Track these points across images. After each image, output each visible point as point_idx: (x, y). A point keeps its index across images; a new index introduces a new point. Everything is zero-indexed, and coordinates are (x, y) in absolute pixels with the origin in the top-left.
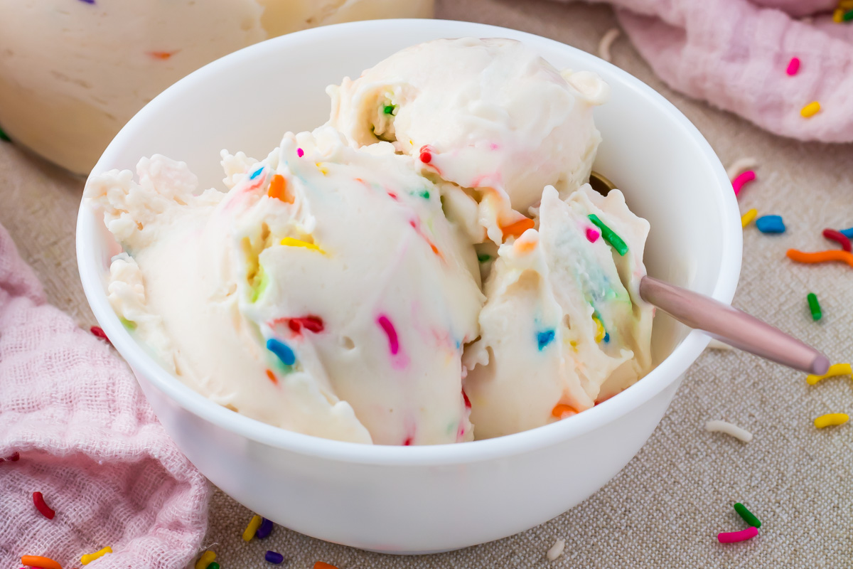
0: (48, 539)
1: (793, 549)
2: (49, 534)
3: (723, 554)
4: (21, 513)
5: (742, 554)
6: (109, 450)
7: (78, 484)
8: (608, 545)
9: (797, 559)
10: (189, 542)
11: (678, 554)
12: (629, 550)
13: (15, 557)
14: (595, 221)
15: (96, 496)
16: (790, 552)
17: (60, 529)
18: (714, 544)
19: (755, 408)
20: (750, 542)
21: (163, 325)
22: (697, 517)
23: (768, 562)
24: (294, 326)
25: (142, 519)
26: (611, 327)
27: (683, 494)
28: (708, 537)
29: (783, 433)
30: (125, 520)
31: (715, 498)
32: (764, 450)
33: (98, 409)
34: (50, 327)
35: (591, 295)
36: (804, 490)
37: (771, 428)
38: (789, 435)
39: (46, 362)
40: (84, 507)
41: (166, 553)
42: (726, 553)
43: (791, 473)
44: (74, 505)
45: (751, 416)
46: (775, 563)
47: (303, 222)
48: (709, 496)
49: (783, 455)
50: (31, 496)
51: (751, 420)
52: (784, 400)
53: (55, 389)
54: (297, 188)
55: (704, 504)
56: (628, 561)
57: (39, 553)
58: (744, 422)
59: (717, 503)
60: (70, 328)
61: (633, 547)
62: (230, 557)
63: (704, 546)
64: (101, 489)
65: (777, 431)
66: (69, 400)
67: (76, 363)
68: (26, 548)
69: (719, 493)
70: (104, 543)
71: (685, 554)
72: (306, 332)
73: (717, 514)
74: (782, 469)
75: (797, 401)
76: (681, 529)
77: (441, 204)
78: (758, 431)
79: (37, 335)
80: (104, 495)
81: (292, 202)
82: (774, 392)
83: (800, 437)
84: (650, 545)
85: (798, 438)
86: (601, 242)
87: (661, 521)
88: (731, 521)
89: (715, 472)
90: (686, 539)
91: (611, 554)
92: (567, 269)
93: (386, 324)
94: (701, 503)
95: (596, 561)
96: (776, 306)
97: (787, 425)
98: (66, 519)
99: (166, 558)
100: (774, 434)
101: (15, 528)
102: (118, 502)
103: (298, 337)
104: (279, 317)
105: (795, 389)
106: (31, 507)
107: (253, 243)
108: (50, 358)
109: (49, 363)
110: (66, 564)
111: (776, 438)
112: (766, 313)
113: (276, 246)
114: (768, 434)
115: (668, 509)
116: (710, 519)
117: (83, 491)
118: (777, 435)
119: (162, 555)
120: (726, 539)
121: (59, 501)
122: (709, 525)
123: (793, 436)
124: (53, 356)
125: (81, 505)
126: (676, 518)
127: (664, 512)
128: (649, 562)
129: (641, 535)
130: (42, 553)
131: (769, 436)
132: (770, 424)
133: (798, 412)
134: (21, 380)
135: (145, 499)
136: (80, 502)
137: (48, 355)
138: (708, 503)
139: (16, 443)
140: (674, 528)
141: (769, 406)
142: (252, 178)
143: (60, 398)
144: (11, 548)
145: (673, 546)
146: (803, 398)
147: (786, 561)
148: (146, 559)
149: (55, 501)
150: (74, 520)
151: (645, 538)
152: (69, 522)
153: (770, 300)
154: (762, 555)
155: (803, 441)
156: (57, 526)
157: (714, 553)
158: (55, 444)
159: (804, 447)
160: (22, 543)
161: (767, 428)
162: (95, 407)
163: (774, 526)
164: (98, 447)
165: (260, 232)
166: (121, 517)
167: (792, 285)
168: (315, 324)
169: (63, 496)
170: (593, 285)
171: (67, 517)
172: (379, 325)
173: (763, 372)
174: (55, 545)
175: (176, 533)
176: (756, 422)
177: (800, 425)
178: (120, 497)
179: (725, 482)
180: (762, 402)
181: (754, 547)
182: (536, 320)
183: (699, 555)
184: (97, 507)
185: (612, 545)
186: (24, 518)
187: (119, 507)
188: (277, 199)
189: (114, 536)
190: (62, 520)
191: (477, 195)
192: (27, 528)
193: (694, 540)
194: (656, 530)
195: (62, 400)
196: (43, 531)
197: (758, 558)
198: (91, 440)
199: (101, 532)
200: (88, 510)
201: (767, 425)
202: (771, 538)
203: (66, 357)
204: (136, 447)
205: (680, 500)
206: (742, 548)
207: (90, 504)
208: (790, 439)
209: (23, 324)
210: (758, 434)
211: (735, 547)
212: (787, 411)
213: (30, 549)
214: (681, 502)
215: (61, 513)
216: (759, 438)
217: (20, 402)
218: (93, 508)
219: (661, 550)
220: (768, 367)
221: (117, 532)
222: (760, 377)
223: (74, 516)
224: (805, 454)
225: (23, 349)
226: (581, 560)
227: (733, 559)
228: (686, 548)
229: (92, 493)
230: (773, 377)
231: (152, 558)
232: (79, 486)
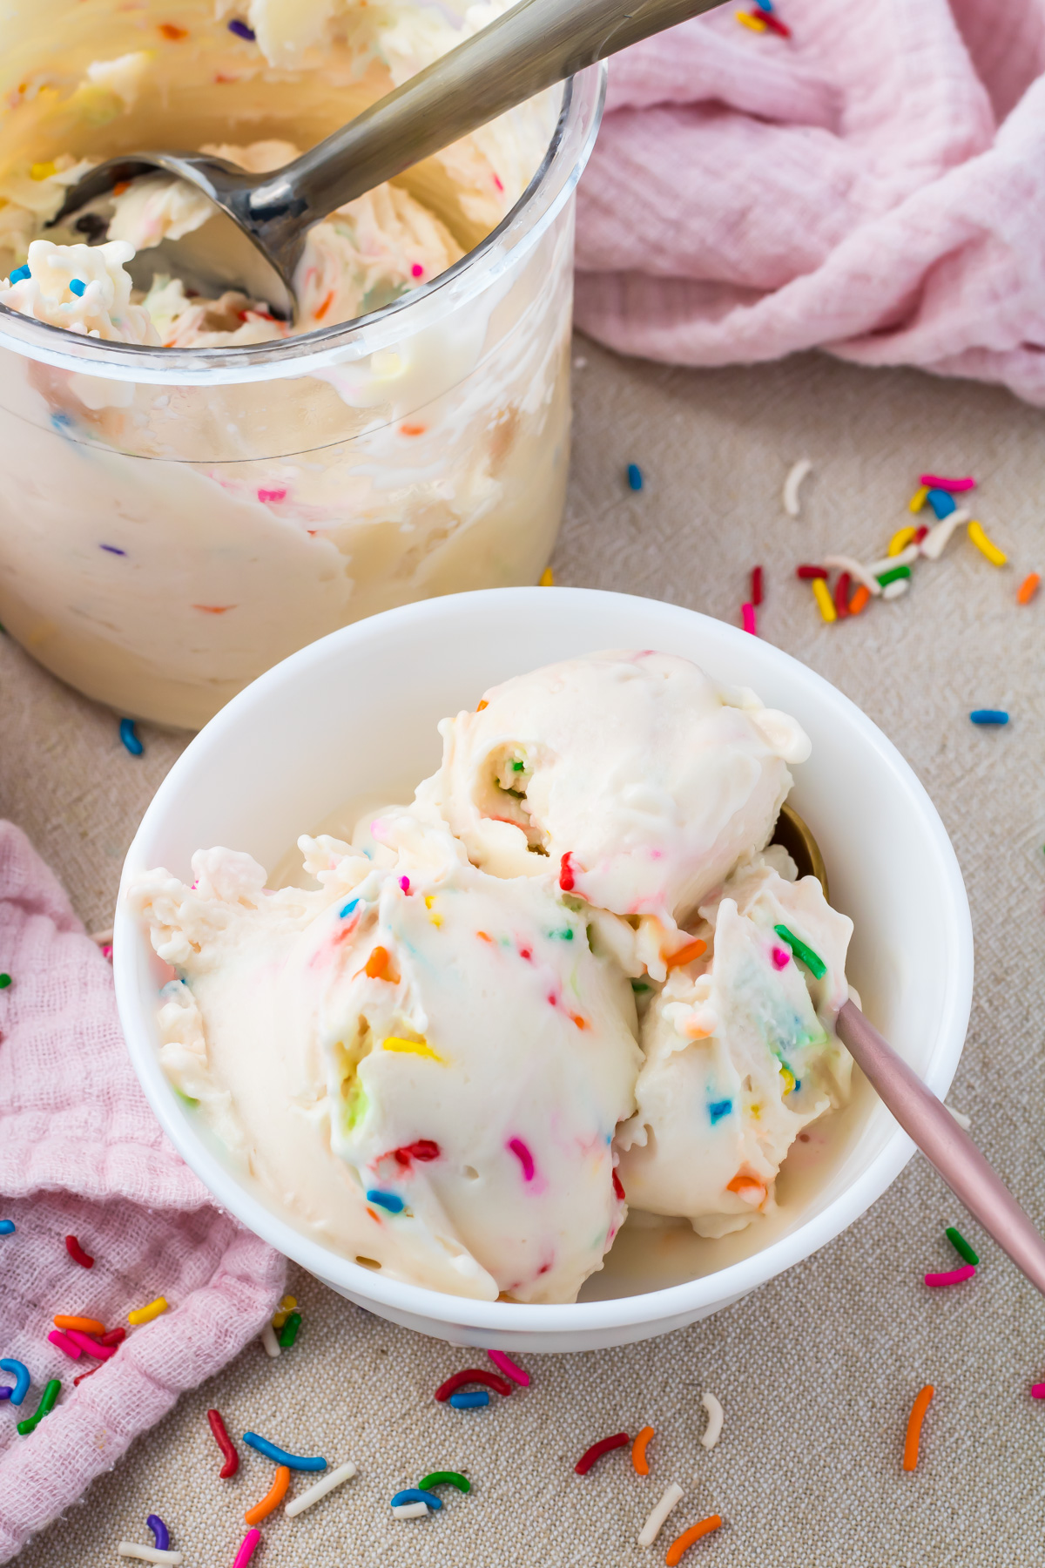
0: (87, 1293)
1: (1018, 1294)
2: (87, 1287)
3: (931, 1301)
4: (52, 1263)
5: (954, 1301)
6: (161, 1199)
7: (121, 1215)
8: (787, 1286)
9: (1023, 1310)
10: (263, 1303)
11: (874, 1300)
12: (813, 1293)
13: (45, 1312)
14: (786, 935)
15: (144, 1232)
16: (1014, 1299)
17: (101, 1279)
18: (919, 1286)
19: (975, 1074)
20: (964, 1283)
21: (234, 1105)
22: (899, 1245)
23: (987, 1314)
24: (402, 1157)
25: (203, 1259)
26: (801, 1072)
27: (882, 1208)
28: (912, 1275)
29: (1010, 1113)
30: (182, 1257)
31: (922, 1215)
32: (985, 1141)
33: (144, 1112)
34: (79, 979)
35: (778, 1044)
36: (1034, 1204)
37: (994, 1107)
38: (1017, 1117)
39: (76, 1039)
40: (130, 1249)
41: (234, 1319)
42: (934, 1300)
43: (1019, 1177)
44: (118, 1246)
45: (971, 1087)
46: (995, 1316)
47: (411, 1015)
48: (915, 1211)
49: (1010, 1149)
50: (63, 1239)
51: (969, 1094)
52: (1012, 1061)
53: (88, 1082)
54: (404, 964)
55: (908, 1224)
56: (812, 1311)
57: (75, 1310)
58: (960, 1097)
59: (924, 1223)
60: (105, 980)
61: (818, 1289)
62: (314, 1300)
63: (906, 1289)
64: (150, 1223)
65: (1002, 1111)
66: (106, 1097)
67: (114, 1044)
68: (59, 1303)
69: (927, 1207)
70: (157, 1287)
71: (883, 1300)
72: (417, 1164)
73: (924, 1239)
74: (1007, 1171)
75: (1028, 1064)
76: (878, 1262)
77: (588, 943)
78: (979, 1111)
79: (63, 990)
80: (154, 1231)
81: (397, 982)
82: (1000, 1048)
83: (1031, 1120)
84: (840, 1286)
85: (1029, 1122)
86: (792, 967)
87: (853, 1249)
88: (941, 1251)
89: (923, 1174)
90: (885, 1278)
91: (790, 1300)
92: (748, 1016)
93: (519, 1149)
94: (904, 1222)
95: (772, 1310)
96: (1004, 910)
97: (1015, 1101)
98: (108, 1266)
99: (236, 1325)
100: (998, 1115)
101: (44, 1280)
102: (172, 1236)
103: (407, 1173)
104: (382, 1153)
105: (1025, 1044)
106: (63, 1254)
107: (348, 1046)
108: (81, 1033)
109: (79, 1041)
110: (109, 1320)
111: (1000, 1121)
112: (992, 921)
113: (378, 1052)
114: (991, 1116)
115: (863, 1231)
116: (915, 1247)
117: (128, 1224)
118: (1002, 1118)
119: (230, 1321)
120: (935, 1282)
121: (99, 1244)
122: (914, 1256)
123: (1022, 1119)
124: (85, 1031)
125: (126, 1246)
126: (873, 1245)
127: (858, 1236)
128: (838, 1311)
129: (829, 1271)
130: (79, 1310)
131: (992, 1120)
132: (993, 1101)
133: (1029, 1080)
134: (45, 1060)
135: (206, 1226)
136: (125, 1242)
137: (78, 1030)
138: (914, 1223)
139: (43, 1184)
140: (870, 1260)
141: (993, 1071)
142: (343, 915)
143: (96, 1093)
144: (40, 1302)
145: (868, 1289)
146: (1036, 1059)
147: (1009, 1313)
148: (210, 1326)
149: (94, 1243)
150: (118, 1266)
151: (833, 1276)
152: (112, 1269)
153: (996, 901)
154: (979, 1303)
155: (1035, 1126)
156: (96, 1275)
157: (919, 1300)
158: (93, 1188)
159: (1036, 1137)
160: (53, 1297)
161: (990, 1106)
162: (140, 1109)
163: (995, 1260)
164: (146, 1195)
165: (356, 1027)
166: (177, 1254)
167: (1026, 879)
168: (427, 1150)
169: (103, 1236)
170: (781, 1032)
171: (109, 1262)
172: (512, 1152)
173: (987, 1017)
174: (95, 1299)
175: (247, 1286)
176: (976, 1097)
177: (1031, 1102)
178: (175, 1231)
179: (935, 1189)
180: (985, 1065)
181: (970, 1291)
182: (708, 1088)
183: (900, 1302)
184: (145, 1247)
185: (792, 1285)
186: (55, 1269)
187: (173, 1241)
188: (377, 979)
189: (168, 1278)
190: (103, 1266)
191: (634, 921)
192: (59, 1280)
193: (894, 1279)
194: (847, 1263)
195: (98, 1096)
196: (81, 1284)
197: (974, 1308)
198: (137, 1184)
199: (152, 1275)
200: (135, 1253)
201: (989, 1102)
202: (990, 1277)
203: (101, 1034)
204: (195, 1195)
205: (878, 1217)
206: (955, 1293)
207: (138, 1244)
208: (1018, 1124)
209: (44, 970)
210: (978, 1116)
211: (946, 1290)
212: (1016, 1079)
213: (63, 1304)
214: (879, 1220)
215: (102, 1257)
216: (980, 1122)
217: (44, 1096)
218: (142, 1248)
219: (853, 1293)
220: (992, 1008)
221: (172, 1272)
222: (982, 1024)
223: (118, 1262)
224: (1036, 1147)
225: (45, 1009)
226: (753, 1308)
227: (942, 1309)
228: (885, 1291)
229: (140, 1228)
230: (998, 1025)
231: (217, 1324)
232: (123, 1219)
